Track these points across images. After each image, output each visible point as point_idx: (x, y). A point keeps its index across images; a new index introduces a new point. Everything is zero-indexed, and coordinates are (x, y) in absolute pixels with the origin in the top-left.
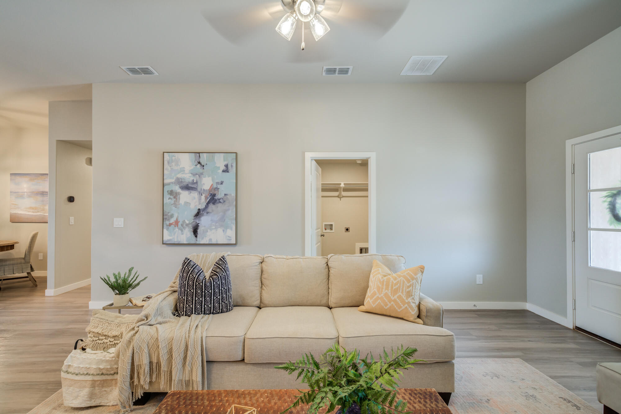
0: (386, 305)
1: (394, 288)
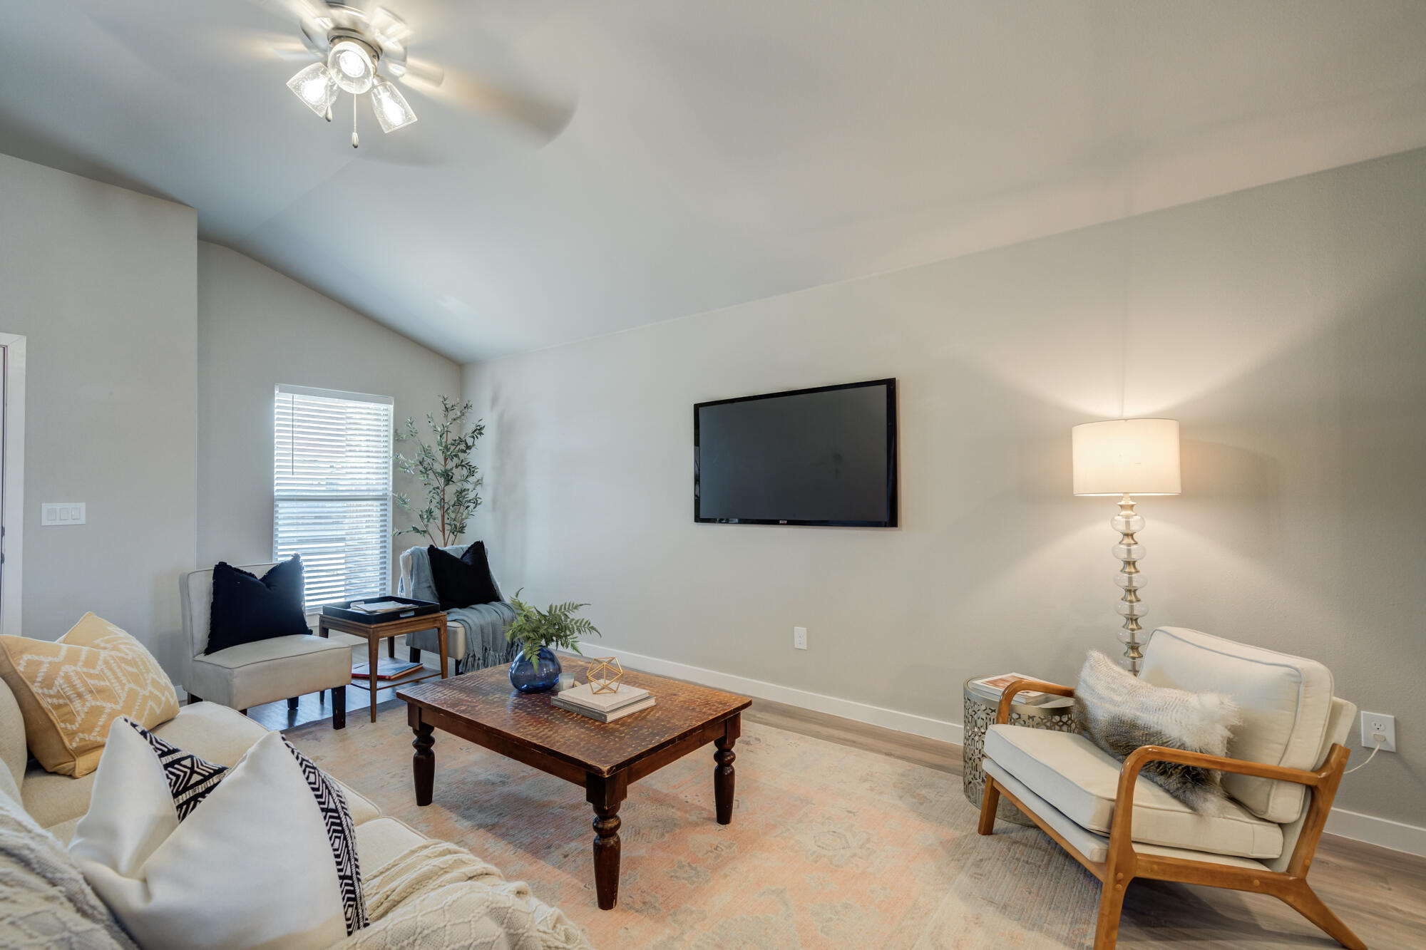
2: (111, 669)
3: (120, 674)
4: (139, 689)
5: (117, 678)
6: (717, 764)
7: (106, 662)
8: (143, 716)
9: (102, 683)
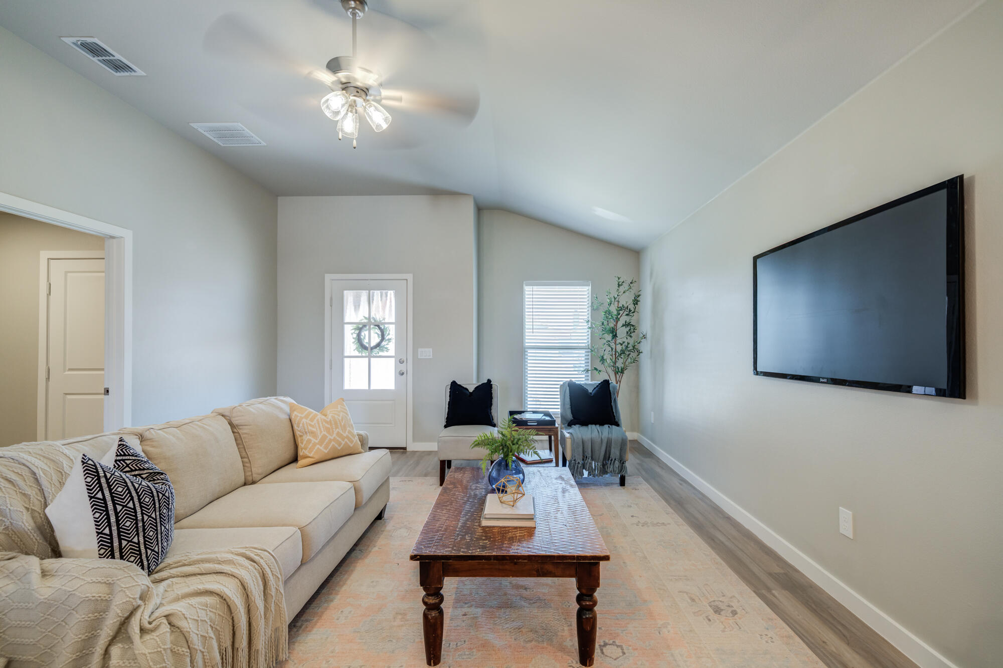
0: (340, 444)
1: (342, 424)
2: (319, 424)
3: (321, 427)
4: (328, 435)
5: (320, 428)
6: (578, 606)
7: (318, 420)
8: (328, 448)
9: (313, 429)
